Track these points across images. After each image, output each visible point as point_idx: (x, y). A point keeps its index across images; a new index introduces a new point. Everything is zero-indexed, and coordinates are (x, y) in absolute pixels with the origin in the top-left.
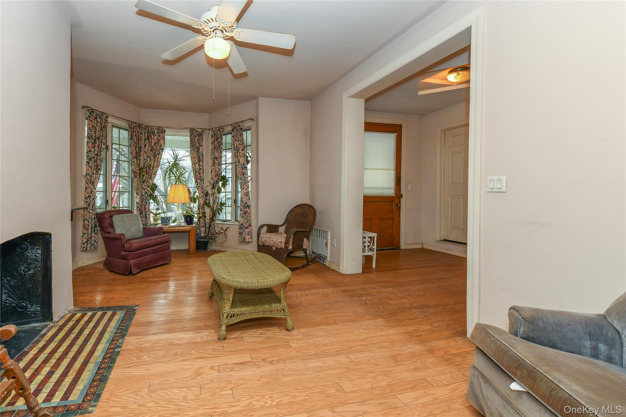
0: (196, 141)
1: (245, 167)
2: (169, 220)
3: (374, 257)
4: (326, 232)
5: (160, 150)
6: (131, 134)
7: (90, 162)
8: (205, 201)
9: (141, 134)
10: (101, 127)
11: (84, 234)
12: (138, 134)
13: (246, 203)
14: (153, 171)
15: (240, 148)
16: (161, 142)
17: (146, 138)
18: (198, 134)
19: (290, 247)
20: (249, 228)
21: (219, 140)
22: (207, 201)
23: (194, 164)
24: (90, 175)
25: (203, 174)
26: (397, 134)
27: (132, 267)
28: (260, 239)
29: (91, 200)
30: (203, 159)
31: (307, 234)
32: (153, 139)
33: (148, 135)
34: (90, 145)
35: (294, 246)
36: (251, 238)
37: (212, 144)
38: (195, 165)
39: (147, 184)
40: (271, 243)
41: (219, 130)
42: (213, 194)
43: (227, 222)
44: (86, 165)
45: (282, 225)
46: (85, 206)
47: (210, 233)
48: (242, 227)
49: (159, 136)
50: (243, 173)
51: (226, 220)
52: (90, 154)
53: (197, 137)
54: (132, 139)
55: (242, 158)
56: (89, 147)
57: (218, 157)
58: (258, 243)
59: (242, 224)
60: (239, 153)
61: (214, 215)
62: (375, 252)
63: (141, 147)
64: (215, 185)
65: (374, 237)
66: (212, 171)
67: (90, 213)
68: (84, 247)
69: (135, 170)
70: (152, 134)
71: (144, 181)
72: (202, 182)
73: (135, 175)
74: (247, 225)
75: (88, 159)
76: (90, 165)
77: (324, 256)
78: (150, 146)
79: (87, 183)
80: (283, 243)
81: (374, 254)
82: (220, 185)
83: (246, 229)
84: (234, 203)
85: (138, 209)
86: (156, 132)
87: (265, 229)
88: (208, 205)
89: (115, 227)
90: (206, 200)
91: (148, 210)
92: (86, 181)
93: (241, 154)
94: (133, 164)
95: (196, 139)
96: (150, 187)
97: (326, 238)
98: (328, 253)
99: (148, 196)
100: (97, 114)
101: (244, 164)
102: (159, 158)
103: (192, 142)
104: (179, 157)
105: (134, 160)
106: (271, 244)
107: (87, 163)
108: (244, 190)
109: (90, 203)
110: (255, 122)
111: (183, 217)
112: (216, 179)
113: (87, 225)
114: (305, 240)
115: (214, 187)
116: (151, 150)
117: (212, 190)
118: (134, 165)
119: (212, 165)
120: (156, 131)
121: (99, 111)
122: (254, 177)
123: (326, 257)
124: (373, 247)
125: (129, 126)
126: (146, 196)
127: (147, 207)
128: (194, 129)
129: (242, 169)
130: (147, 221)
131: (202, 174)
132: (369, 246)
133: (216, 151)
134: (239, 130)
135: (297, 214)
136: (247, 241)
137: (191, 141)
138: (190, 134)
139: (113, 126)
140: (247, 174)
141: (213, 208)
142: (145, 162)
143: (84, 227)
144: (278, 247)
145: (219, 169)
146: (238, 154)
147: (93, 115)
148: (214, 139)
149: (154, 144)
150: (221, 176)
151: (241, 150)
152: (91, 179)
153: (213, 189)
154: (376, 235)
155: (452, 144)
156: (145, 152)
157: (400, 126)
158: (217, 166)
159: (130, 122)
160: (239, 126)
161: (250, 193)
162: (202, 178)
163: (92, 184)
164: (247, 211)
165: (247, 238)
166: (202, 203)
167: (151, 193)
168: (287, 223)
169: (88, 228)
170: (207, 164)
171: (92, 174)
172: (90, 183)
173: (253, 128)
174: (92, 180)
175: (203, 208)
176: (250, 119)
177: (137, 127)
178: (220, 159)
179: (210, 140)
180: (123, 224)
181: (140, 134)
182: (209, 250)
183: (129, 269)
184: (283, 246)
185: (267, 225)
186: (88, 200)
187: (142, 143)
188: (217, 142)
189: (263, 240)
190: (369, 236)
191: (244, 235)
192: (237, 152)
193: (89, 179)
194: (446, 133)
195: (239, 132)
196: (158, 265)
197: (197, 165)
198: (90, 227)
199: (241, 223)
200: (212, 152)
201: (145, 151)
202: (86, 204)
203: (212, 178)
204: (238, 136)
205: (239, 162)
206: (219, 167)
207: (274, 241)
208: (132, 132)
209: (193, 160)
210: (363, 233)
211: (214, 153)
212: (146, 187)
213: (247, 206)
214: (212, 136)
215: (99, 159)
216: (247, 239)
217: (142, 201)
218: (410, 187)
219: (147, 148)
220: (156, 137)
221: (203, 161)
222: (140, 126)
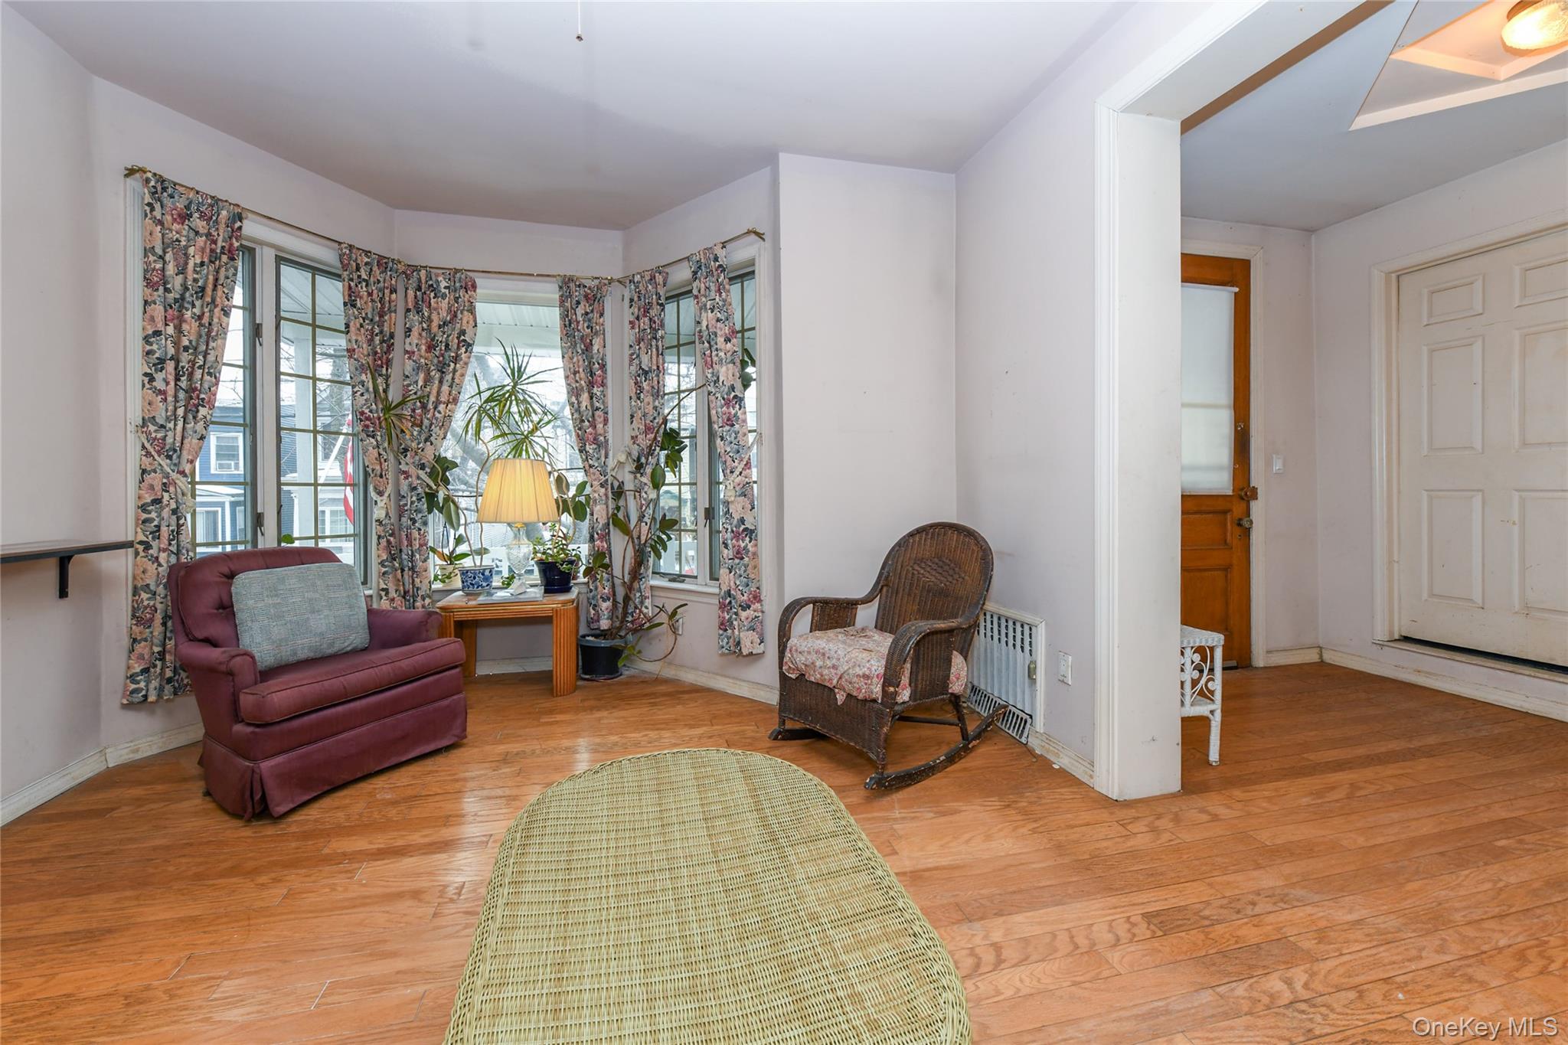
0: (580, 319)
1: (735, 397)
2: (488, 579)
3: (1213, 724)
4: (1026, 628)
5: (458, 348)
6: (350, 288)
7: (159, 376)
8: (614, 515)
9: (391, 293)
10: (212, 251)
11: (135, 640)
12: (382, 290)
13: (742, 521)
14: (437, 415)
15: (719, 333)
16: (465, 321)
17: (410, 306)
18: (586, 296)
19: (905, 695)
20: (753, 607)
21: (653, 313)
22: (620, 515)
23: (574, 392)
24: (161, 421)
25: (605, 424)
26: (1237, 290)
27: (271, 785)
28: (788, 654)
29: (166, 513)
30: (604, 378)
31: (962, 639)
32: (435, 309)
33: (416, 297)
34: (158, 311)
35: (916, 686)
36: (762, 642)
37: (633, 328)
38: (578, 396)
39: (417, 458)
40: (830, 677)
41: (653, 278)
42: (638, 491)
43: (683, 581)
44: (143, 386)
45: (866, 600)
46: (142, 538)
47: (630, 619)
48: (730, 602)
49: (456, 299)
50: (728, 420)
51: (680, 576)
52: (155, 347)
53: (581, 306)
54: (354, 306)
55: (724, 368)
56: (152, 319)
57: (650, 368)
58: (781, 668)
59: (729, 593)
60: (717, 350)
61: (640, 560)
62: (1217, 705)
63: (392, 336)
64: (643, 460)
65: (1212, 649)
66: (632, 416)
67: (160, 565)
68: (133, 692)
69: (367, 411)
70: (432, 295)
71: (406, 450)
72: (603, 452)
73: (367, 426)
74: (745, 598)
75: (148, 363)
76: (159, 384)
77: (1017, 712)
78: (424, 334)
79: (148, 454)
80: (875, 680)
81: (1213, 710)
82: (662, 460)
83: (744, 609)
84: (706, 518)
85: (384, 542)
86: (445, 288)
87: (803, 620)
88: (624, 527)
89: (241, 617)
90: (618, 508)
91: (421, 545)
92: (143, 447)
93: (722, 354)
94: (359, 389)
95: (580, 311)
96: (428, 470)
97: (1026, 645)
98: (1038, 703)
99: (419, 500)
100: (191, 203)
101: (733, 388)
102: (458, 374)
103: (567, 323)
104: (529, 371)
105: (363, 377)
106: (830, 679)
107: (146, 380)
108: (735, 475)
109: (158, 527)
110: (768, 244)
111: (536, 569)
112: (649, 443)
113: (146, 608)
114: (957, 659)
115: (639, 468)
116: (431, 348)
117: (635, 478)
118: (362, 395)
119: (634, 397)
120: (443, 284)
121: (198, 192)
122: (768, 432)
123: (1031, 717)
124: (1210, 684)
125: (342, 262)
126: (414, 498)
127: (415, 534)
128: (571, 279)
129: (727, 402)
130: (417, 581)
131: (600, 426)
132: (1194, 683)
133: (644, 350)
134: (715, 273)
135: (920, 561)
136: (745, 652)
137: (564, 316)
138: (562, 296)
139: (280, 260)
140: (745, 421)
141: (639, 538)
142: (409, 385)
143: (134, 616)
144: (855, 694)
145: (655, 408)
146: (714, 353)
147: (168, 202)
148: (636, 310)
149: (440, 327)
150: (662, 431)
151: (720, 340)
152: (164, 438)
153: (638, 475)
154: (1222, 643)
155: (1430, 315)
156: (407, 352)
157: (1245, 264)
158: (650, 399)
159: (343, 246)
160: (716, 259)
161: (755, 486)
162: (602, 438)
163: (169, 457)
164: (745, 548)
165: (749, 641)
166: (602, 521)
167: (431, 488)
168: (885, 589)
169: (152, 620)
170: (617, 391)
171: (168, 419)
172: (159, 453)
173: (762, 269)
174: (169, 440)
175: (606, 536)
176: (749, 232)
177: (375, 268)
178: (658, 376)
179: (628, 315)
180: (275, 605)
181: (387, 292)
182: (626, 673)
183: (257, 797)
184: (877, 690)
185: (814, 601)
186: (153, 515)
187: (396, 322)
188: (646, 320)
189: (801, 660)
190: (1197, 644)
191: (736, 632)
192: (711, 347)
193: (155, 439)
194: (1405, 280)
195: (714, 279)
196: (404, 759)
197: (585, 396)
198: (159, 617)
199: (725, 588)
200: (632, 354)
201: (408, 348)
202: (144, 531)
203: (634, 438)
204: (713, 294)
205: (715, 382)
206: (657, 403)
207: (841, 671)
208: (352, 280)
209: (571, 380)
210: (1183, 636)
211: (638, 356)
212: (413, 470)
213: (746, 529)
214: (632, 300)
215: (199, 367)
216: (748, 644)
217: (400, 517)
218: (1277, 466)
219: (414, 338)
220: (444, 304)
221: (603, 384)
222: (384, 263)
